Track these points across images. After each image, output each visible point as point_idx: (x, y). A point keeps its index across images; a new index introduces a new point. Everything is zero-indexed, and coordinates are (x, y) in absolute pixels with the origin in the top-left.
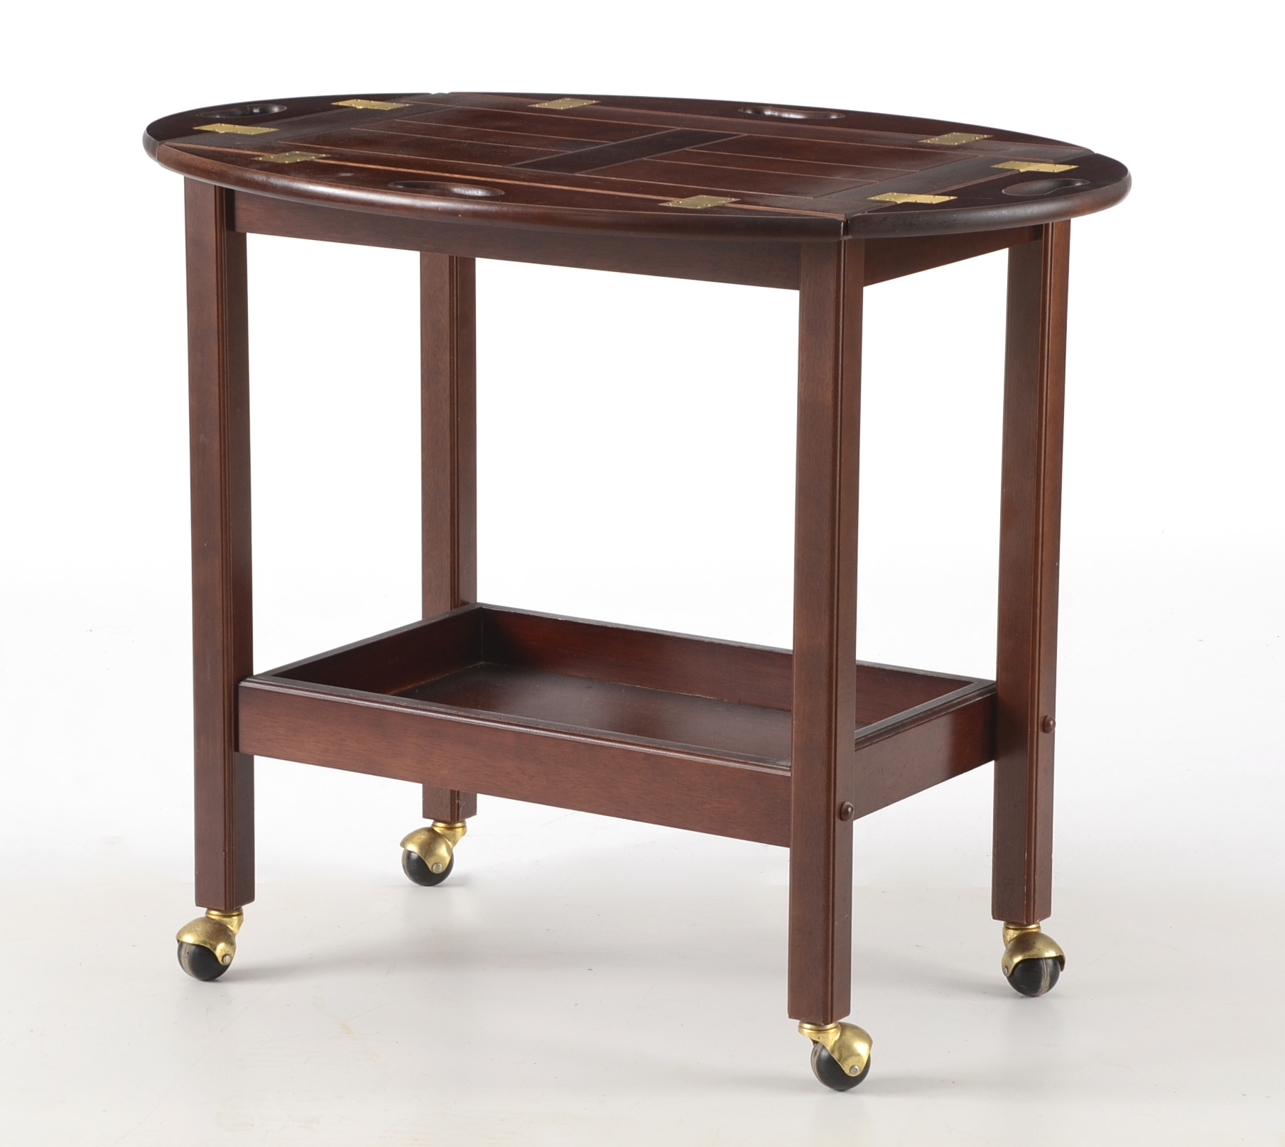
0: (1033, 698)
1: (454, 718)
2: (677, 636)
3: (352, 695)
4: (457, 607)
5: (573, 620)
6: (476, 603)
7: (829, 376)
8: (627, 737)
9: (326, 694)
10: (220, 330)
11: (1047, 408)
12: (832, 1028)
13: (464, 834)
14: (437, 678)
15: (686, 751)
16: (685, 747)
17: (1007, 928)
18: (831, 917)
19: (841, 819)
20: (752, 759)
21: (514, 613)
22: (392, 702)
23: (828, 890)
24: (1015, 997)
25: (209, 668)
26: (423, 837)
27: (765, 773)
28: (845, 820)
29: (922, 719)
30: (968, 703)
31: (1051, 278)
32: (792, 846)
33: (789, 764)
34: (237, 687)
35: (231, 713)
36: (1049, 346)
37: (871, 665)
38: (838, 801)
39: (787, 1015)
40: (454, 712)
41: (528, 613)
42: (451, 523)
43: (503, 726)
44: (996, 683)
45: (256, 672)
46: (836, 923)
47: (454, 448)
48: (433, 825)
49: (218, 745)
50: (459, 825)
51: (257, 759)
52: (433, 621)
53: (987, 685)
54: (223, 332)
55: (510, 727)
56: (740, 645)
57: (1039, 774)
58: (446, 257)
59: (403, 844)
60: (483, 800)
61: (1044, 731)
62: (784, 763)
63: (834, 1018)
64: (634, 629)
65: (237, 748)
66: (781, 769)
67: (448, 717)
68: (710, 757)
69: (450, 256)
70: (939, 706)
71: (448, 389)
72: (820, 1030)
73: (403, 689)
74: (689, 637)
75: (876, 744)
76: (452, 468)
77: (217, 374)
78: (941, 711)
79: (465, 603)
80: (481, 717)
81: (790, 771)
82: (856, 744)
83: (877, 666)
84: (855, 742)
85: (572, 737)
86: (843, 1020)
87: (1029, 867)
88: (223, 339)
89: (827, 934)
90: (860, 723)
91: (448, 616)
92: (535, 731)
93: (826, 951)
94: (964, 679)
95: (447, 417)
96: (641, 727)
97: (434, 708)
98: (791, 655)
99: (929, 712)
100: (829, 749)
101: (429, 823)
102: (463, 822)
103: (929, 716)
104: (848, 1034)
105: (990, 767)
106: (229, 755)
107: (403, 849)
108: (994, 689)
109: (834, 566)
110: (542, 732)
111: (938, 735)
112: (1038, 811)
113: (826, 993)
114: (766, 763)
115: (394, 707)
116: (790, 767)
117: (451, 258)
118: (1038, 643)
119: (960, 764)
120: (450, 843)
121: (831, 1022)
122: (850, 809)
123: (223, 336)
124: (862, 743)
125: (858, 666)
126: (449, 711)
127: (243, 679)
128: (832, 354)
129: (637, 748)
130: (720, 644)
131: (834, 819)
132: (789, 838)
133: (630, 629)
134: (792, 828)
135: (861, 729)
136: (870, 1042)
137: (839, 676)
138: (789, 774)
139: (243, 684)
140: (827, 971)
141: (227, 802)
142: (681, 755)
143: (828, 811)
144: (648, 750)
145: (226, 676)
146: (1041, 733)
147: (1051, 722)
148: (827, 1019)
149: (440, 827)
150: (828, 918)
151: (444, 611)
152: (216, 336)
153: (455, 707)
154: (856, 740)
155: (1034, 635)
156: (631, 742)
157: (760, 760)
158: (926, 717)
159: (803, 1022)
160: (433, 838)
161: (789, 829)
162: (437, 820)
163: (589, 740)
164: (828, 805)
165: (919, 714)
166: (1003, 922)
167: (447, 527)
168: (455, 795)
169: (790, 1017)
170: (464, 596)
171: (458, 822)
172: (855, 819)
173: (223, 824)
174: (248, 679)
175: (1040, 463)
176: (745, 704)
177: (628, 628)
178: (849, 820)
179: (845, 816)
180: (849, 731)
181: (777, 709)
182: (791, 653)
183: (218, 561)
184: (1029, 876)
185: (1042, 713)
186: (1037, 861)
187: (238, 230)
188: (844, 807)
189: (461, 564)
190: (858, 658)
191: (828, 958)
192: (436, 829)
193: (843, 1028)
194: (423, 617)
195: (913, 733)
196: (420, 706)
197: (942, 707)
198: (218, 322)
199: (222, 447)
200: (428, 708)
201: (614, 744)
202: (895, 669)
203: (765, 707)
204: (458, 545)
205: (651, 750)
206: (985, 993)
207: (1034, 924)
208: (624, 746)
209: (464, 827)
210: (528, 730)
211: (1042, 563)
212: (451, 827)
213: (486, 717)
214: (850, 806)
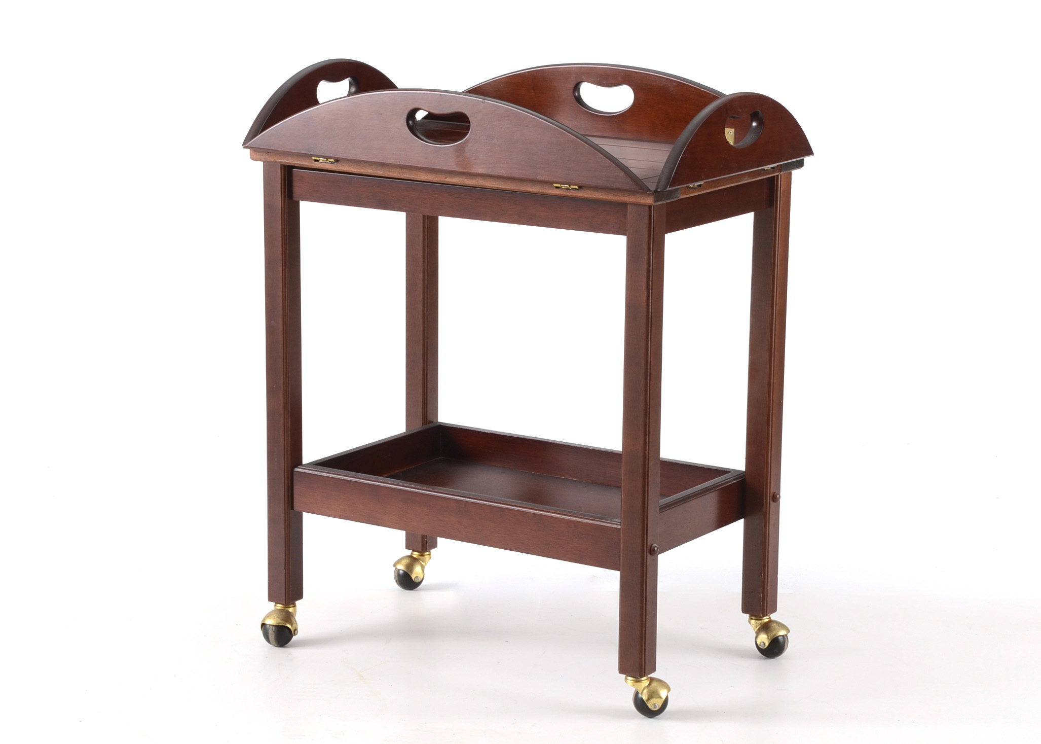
0: (767, 480)
1: (420, 491)
2: (556, 442)
3: (360, 477)
4: (426, 424)
5: (494, 433)
6: (437, 422)
7: (644, 287)
8: (523, 504)
9: (345, 476)
10: (284, 259)
11: (776, 308)
12: (645, 680)
13: (430, 558)
14: (414, 467)
15: (558, 512)
16: (558, 510)
17: (751, 619)
18: (644, 613)
19: (651, 554)
20: (597, 517)
21: (460, 428)
22: (383, 481)
23: (643, 597)
24: (761, 658)
25: (276, 460)
26: (406, 561)
27: (605, 526)
28: (653, 555)
29: (700, 494)
30: (728, 484)
31: (779, 230)
32: (621, 569)
33: (620, 521)
34: (292, 472)
35: (289, 486)
36: (778, 271)
37: (670, 461)
38: (649, 544)
39: (618, 672)
40: (420, 487)
41: (468, 428)
42: (423, 375)
43: (449, 496)
44: (745, 472)
45: (304, 463)
46: (647, 617)
47: (425, 330)
48: (412, 554)
49: (281, 506)
50: (427, 553)
51: (305, 514)
52: (411, 433)
53: (739, 473)
54: (285, 260)
55: (454, 497)
56: (592, 448)
57: (770, 527)
58: (421, 215)
59: (394, 566)
60: (440, 540)
61: (774, 501)
62: (617, 520)
63: (646, 674)
64: (530, 438)
65: (292, 508)
66: (615, 524)
67: (417, 490)
68: (572, 516)
69: (423, 216)
70: (711, 486)
71: (422, 295)
72: (637, 680)
73: (393, 473)
74: (563, 443)
75: (673, 509)
76: (424, 341)
77: (281, 285)
78: (712, 489)
79: (431, 422)
80: (436, 491)
81: (620, 525)
82: (660, 509)
83: (674, 462)
84: (659, 508)
85: (490, 503)
86: (652, 675)
87: (764, 581)
88: (285, 264)
89: (642, 624)
90: (663, 495)
91: (420, 429)
92: (468, 499)
93: (641, 634)
94: (726, 470)
95: (421, 313)
96: (535, 497)
97: (408, 485)
98: (621, 454)
99: (705, 490)
100: (643, 512)
101: (409, 552)
102: (429, 551)
103: (705, 492)
104: (654, 684)
105: (741, 522)
106: (287, 512)
107: (394, 568)
108: (744, 476)
109: (647, 402)
110: (472, 500)
111: (710, 504)
112: (770, 549)
113: (641, 659)
114: (606, 520)
115: (385, 484)
116: (620, 523)
117: (424, 216)
118: (770, 449)
119: (723, 520)
120: (423, 563)
121: (644, 676)
122: (656, 549)
123: (285, 262)
124: (664, 508)
125: (662, 461)
126: (417, 487)
127: (296, 467)
128: (646, 274)
129: (529, 510)
130: (581, 448)
131: (646, 554)
132: (619, 565)
133: (528, 438)
134: (621, 559)
135: (663, 500)
136: (669, 690)
137: (650, 469)
138: (619, 527)
139: (296, 469)
140: (642, 646)
141: (286, 540)
142: (555, 515)
143: (643, 550)
144: (535, 511)
145: (286, 464)
146: (771, 502)
147: (778, 496)
148: (642, 674)
149: (416, 554)
150: (643, 614)
151: (418, 426)
152: (281, 262)
153: (421, 485)
154: (660, 506)
155: (768, 446)
156: (526, 506)
157: (602, 518)
158: (703, 493)
159: (627, 676)
160: (413, 561)
161: (620, 560)
162: (414, 551)
163: (500, 505)
164: (643, 545)
165: (698, 491)
166: (748, 615)
167: (420, 377)
168: (424, 537)
169: (620, 673)
170: (430, 418)
171: (426, 552)
172: (659, 554)
173: (284, 553)
174: (299, 467)
175: (772, 341)
176: (596, 483)
177: (527, 438)
178: (656, 555)
179: (653, 552)
180: (656, 500)
181: (615, 486)
182: (621, 453)
183: (281, 396)
184: (764, 589)
185: (773, 490)
186: (769, 579)
187: (295, 199)
188: (653, 547)
189: (428, 398)
190: (661, 456)
191: (642, 638)
192: (414, 556)
193: (652, 680)
194: (406, 430)
195: (695, 502)
196: (400, 484)
197: (712, 487)
198: (282, 253)
199: (284, 329)
200: (405, 485)
201: (515, 508)
202: (685, 463)
203: (608, 486)
204: (427, 387)
205: (537, 512)
206: (742, 657)
207: (766, 616)
208: (521, 509)
209: (430, 554)
210: (464, 499)
211: (773, 401)
212: (422, 555)
213: (439, 491)
214: (656, 547)
